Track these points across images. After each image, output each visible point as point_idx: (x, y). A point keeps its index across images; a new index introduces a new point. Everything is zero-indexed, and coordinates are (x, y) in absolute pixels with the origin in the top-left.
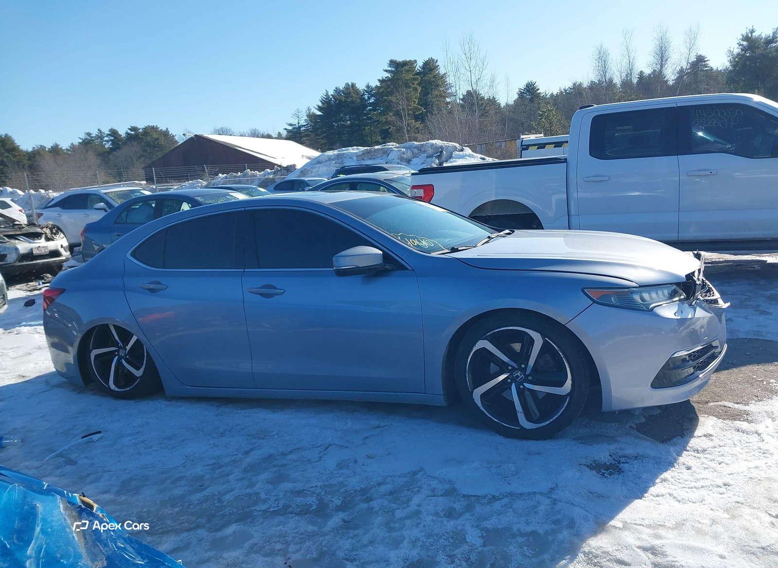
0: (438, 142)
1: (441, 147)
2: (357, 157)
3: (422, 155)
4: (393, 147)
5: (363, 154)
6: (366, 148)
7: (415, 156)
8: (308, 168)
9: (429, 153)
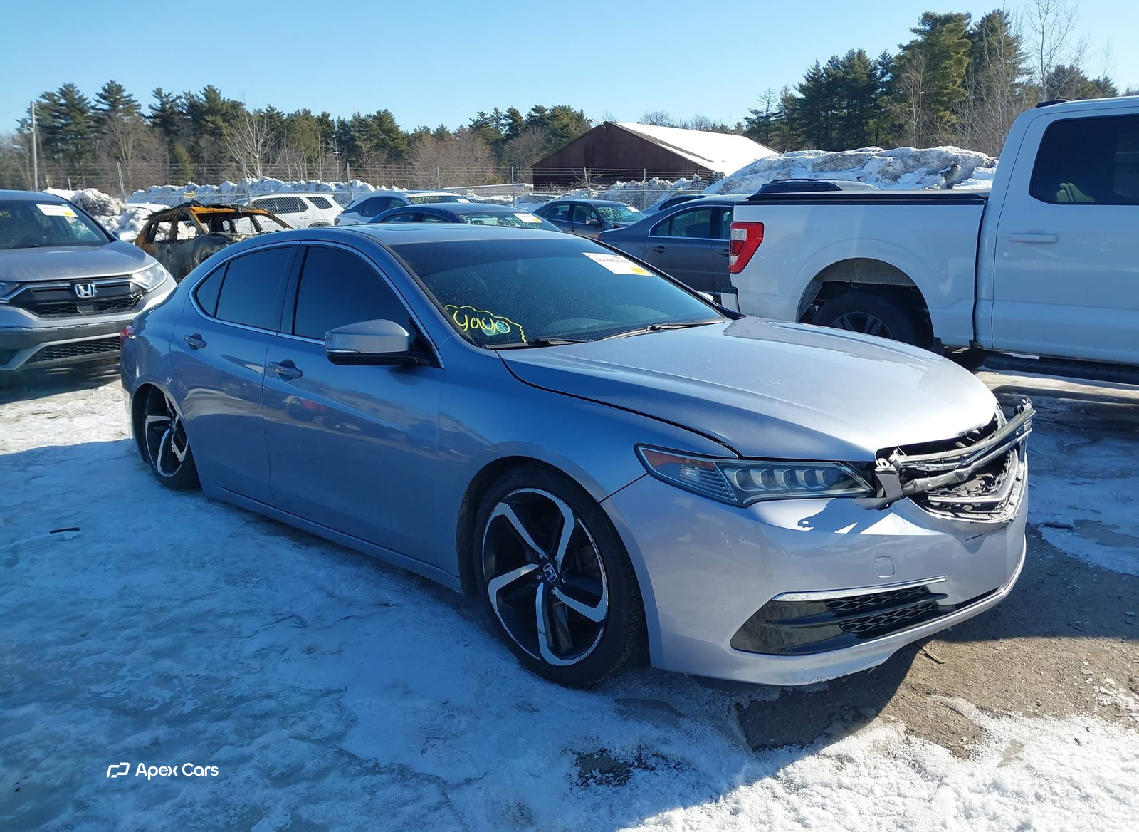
0: (952, 150)
1: (956, 159)
2: (814, 166)
3: (920, 169)
4: (874, 153)
5: (824, 162)
6: (831, 153)
7: (908, 170)
8: (736, 180)
9: (932, 167)
